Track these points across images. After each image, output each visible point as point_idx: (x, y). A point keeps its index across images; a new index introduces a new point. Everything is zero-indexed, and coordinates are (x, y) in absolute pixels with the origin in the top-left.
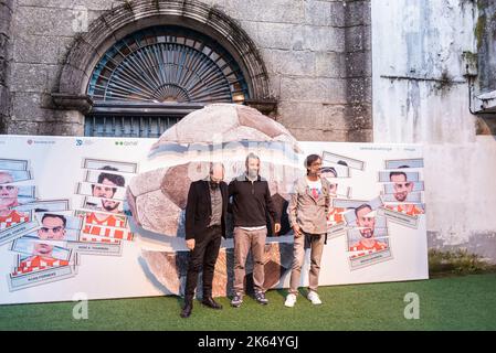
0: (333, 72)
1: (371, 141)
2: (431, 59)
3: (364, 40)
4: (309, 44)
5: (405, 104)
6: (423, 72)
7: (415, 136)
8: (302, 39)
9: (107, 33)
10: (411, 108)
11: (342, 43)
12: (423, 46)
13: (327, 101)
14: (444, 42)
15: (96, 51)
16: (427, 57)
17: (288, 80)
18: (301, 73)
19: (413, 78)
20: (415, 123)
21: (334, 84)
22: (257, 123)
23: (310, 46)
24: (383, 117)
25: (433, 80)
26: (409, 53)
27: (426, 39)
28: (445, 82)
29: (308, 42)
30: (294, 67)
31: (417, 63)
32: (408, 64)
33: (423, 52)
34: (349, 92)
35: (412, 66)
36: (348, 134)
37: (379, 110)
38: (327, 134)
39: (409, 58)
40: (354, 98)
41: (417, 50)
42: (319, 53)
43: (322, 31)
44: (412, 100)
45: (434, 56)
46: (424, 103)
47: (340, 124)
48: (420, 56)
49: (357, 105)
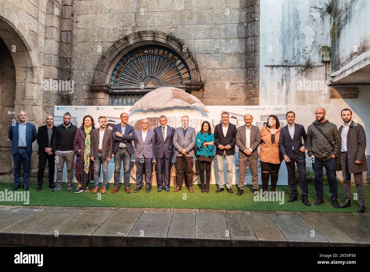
0: (238, 65)
1: (257, 104)
2: (299, 53)
3: (255, 45)
4: (223, 50)
5: (280, 81)
6: (293, 61)
7: (286, 100)
8: (219, 47)
9: (116, 53)
10: (285, 84)
11: (244, 47)
12: (293, 46)
13: (234, 82)
14: (309, 42)
15: (112, 62)
16: (296, 52)
17: (211, 71)
18: (219, 67)
19: (286, 66)
20: (287, 93)
21: (238, 72)
22: (183, 97)
23: (223, 51)
24: (266, 90)
25: (299, 66)
26: (284, 51)
27: (296, 41)
28: (308, 67)
29: (223, 48)
30: (214, 63)
31: (289, 56)
32: (283, 57)
33: (294, 49)
34: (247, 76)
35: (286, 58)
36: (246, 101)
37: (264, 86)
38: (233, 101)
39: (284, 54)
40: (249, 79)
41: (289, 48)
42: (229, 54)
43: (231, 41)
44: (285, 79)
45: (301, 51)
46: (293, 80)
47: (241, 95)
48: (291, 51)
49: (251, 83)
